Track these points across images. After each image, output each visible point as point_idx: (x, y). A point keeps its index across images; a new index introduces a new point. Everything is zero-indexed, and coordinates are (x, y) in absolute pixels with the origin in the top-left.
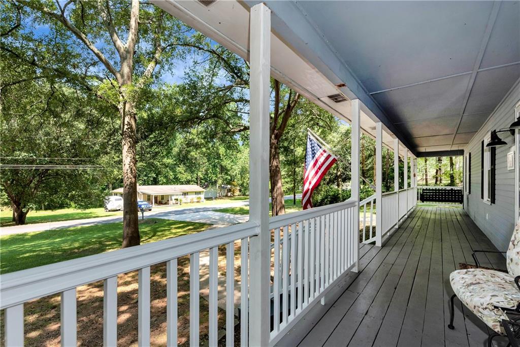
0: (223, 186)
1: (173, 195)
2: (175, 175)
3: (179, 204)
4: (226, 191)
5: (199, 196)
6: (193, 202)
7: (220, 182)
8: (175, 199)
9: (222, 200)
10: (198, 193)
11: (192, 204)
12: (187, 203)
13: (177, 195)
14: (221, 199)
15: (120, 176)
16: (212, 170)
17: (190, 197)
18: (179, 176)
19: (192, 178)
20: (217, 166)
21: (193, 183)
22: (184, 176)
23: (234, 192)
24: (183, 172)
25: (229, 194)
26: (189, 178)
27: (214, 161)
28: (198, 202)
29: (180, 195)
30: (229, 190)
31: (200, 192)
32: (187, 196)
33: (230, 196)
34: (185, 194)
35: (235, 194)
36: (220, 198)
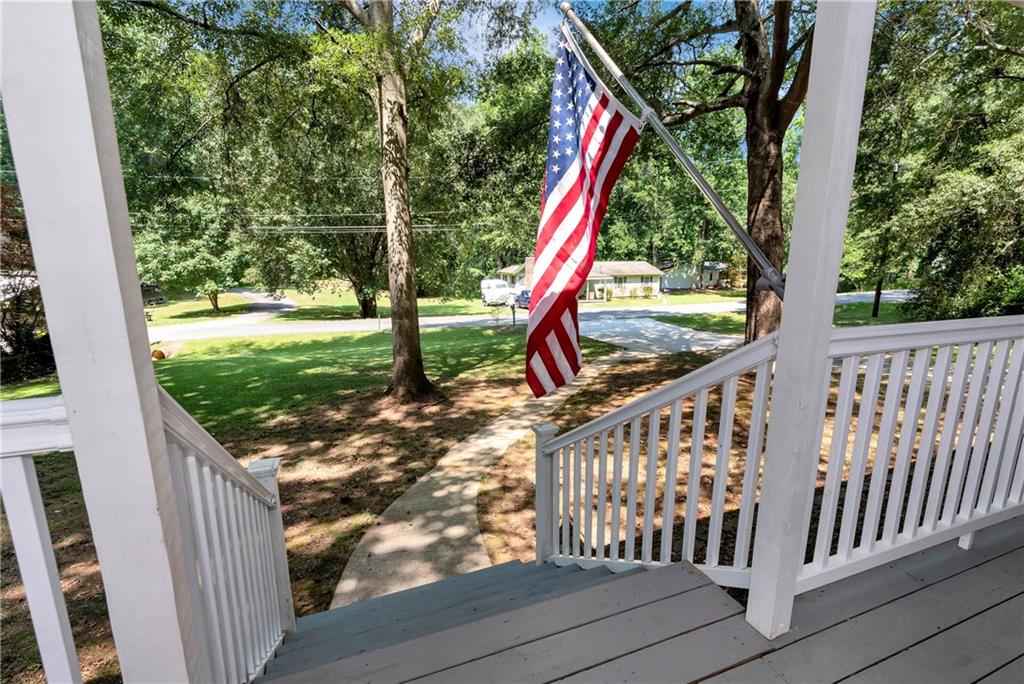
0: (707, 264)
1: (597, 282)
2: (608, 242)
3: (605, 299)
4: (716, 276)
5: (649, 284)
6: (635, 297)
7: (698, 255)
8: (600, 290)
9: (702, 295)
10: (647, 278)
11: (633, 301)
12: (624, 298)
13: (603, 282)
14: (699, 293)
15: (511, 244)
16: (683, 229)
17: (629, 287)
18: (614, 243)
19: (639, 246)
20: (694, 220)
21: (640, 257)
22: (625, 243)
23: (733, 280)
24: (623, 234)
25: (724, 283)
26: (633, 246)
27: (690, 209)
28: (646, 297)
29: (609, 281)
30: (724, 274)
31: (651, 277)
32: (623, 284)
33: (726, 288)
34: (620, 280)
35: (737, 283)
36: (700, 290)
